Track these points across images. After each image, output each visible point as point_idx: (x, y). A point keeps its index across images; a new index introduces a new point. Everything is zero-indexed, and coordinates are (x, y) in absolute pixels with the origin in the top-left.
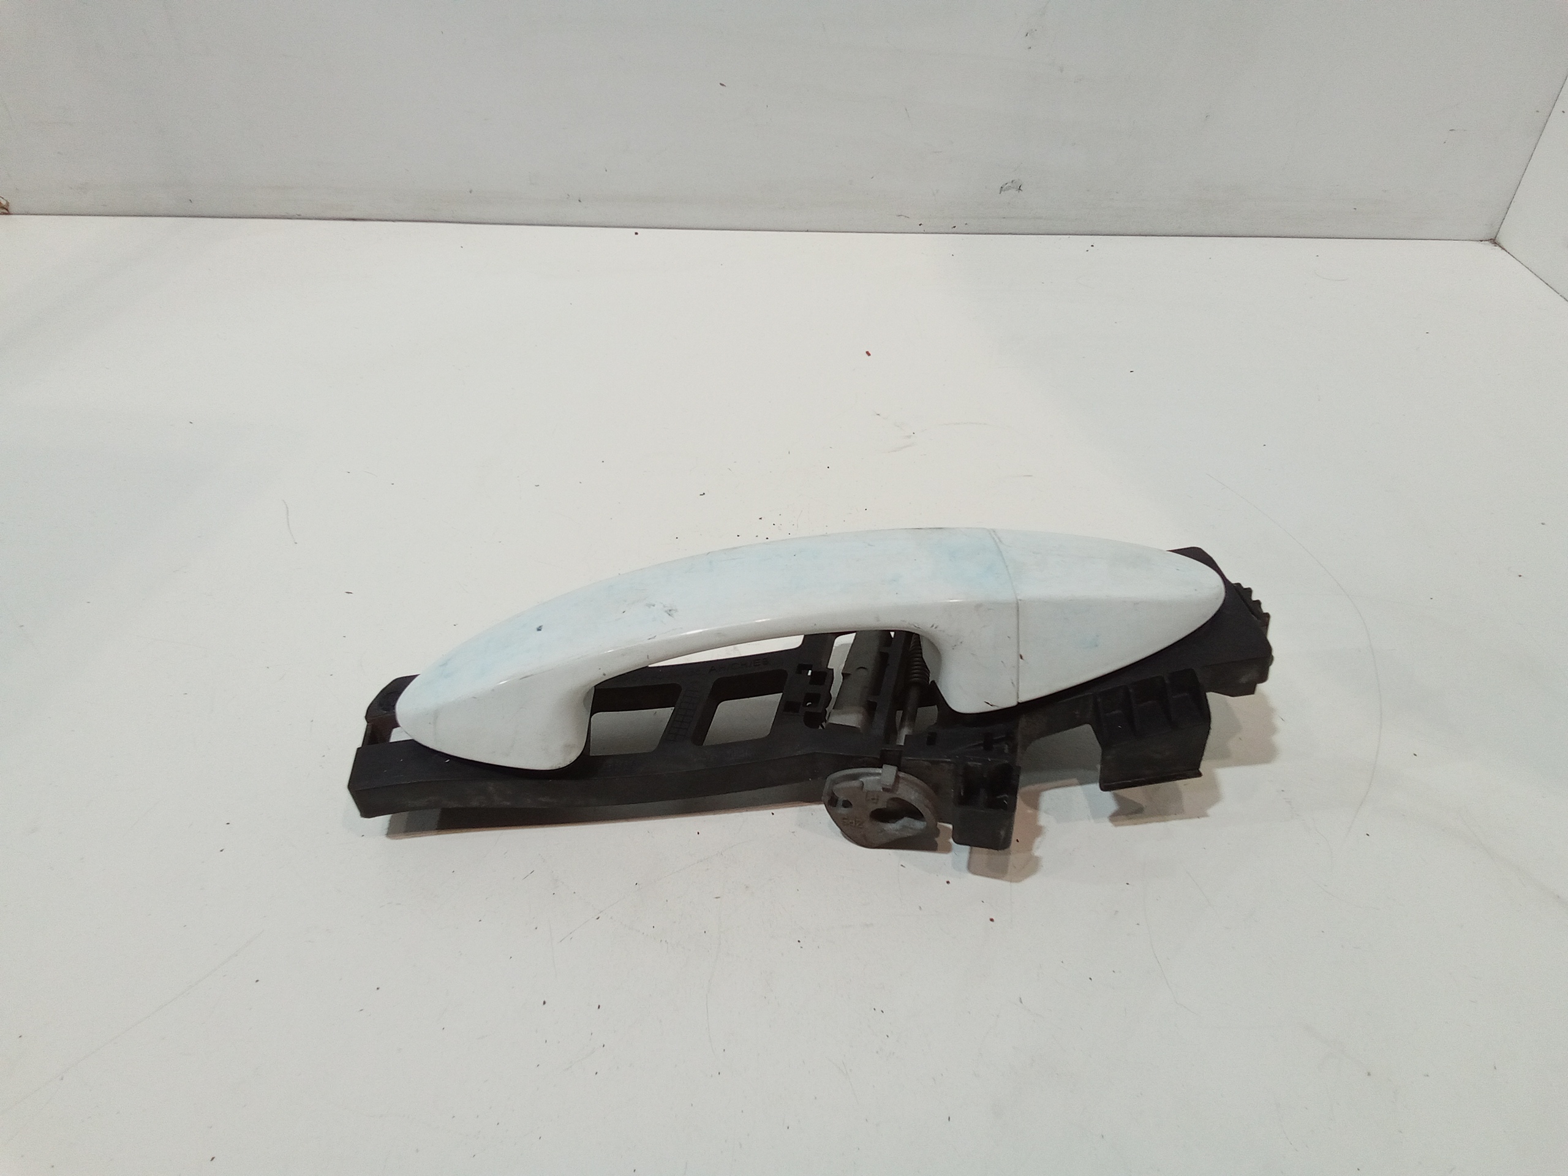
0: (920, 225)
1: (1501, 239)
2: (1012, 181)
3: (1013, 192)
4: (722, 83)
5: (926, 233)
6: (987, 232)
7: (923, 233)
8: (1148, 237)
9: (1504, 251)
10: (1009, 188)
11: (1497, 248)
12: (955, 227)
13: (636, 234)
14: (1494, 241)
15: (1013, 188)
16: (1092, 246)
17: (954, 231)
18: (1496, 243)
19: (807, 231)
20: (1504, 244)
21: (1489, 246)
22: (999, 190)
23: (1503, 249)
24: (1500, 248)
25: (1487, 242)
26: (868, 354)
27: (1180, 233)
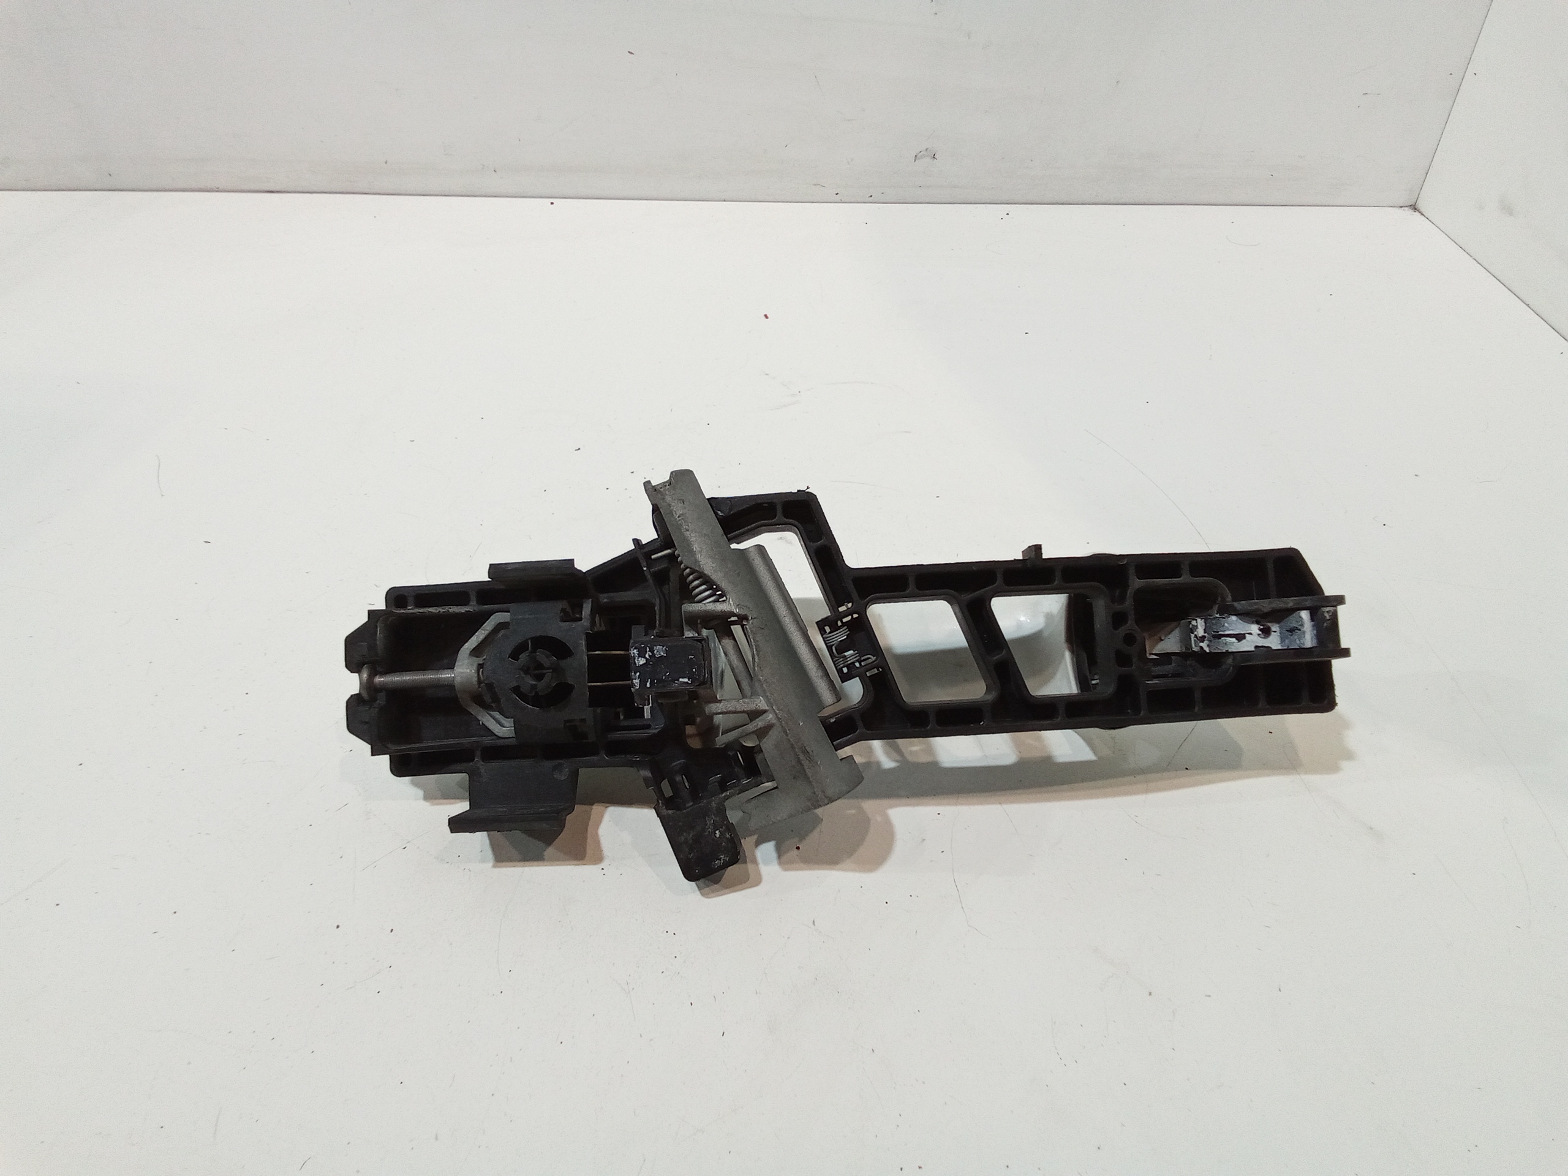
0: (837, 194)
1: (1420, 205)
2: (927, 149)
3: (927, 160)
4: (630, 51)
5: (843, 203)
6: (904, 201)
7: (840, 203)
8: (1065, 206)
9: (1423, 217)
10: (921, 157)
11: (1417, 213)
12: (871, 196)
13: (552, 203)
14: (1414, 208)
15: (928, 156)
16: (1008, 214)
17: (870, 200)
18: (1416, 209)
19: (725, 201)
20: (1422, 210)
21: (1408, 212)
22: (914, 158)
23: (1422, 214)
24: (1419, 214)
25: (1406, 208)
26: (766, 316)
27: (1097, 201)
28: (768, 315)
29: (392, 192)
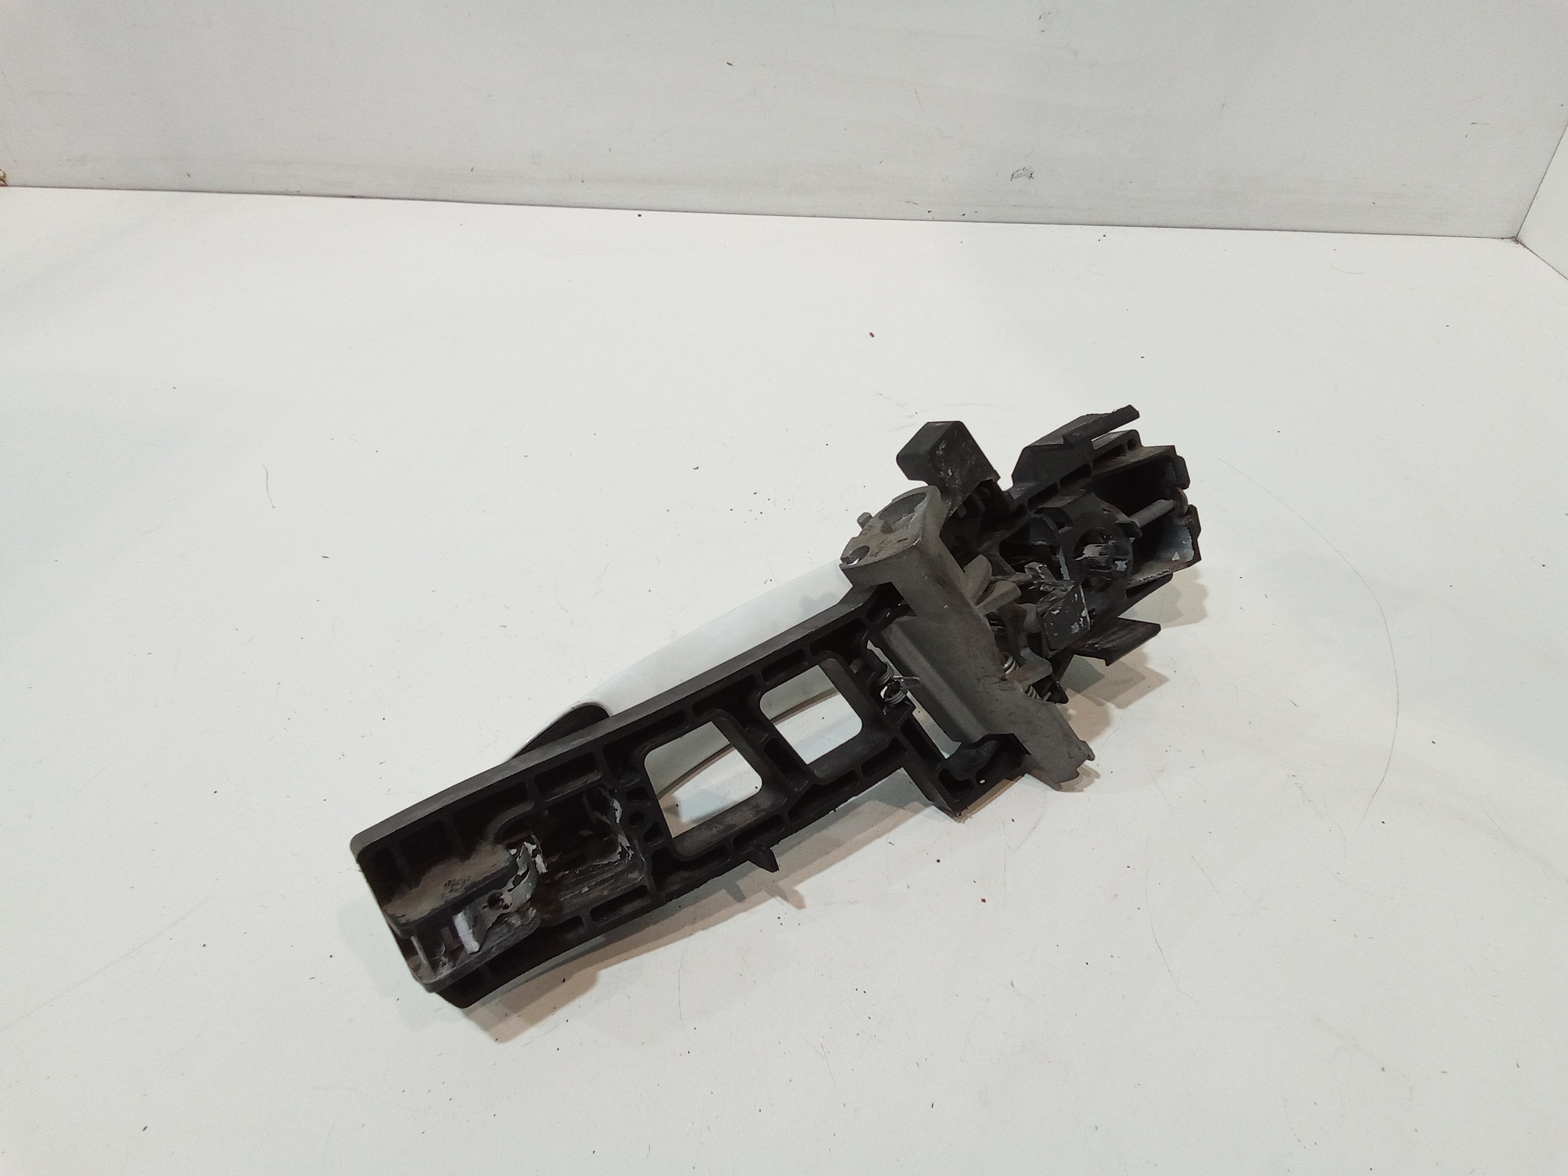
0: (929, 212)
1: (1522, 237)
2: (1024, 168)
3: (1024, 180)
4: (730, 62)
5: (935, 221)
6: (997, 220)
7: (932, 221)
8: (1161, 229)
9: (1526, 249)
10: (1018, 177)
11: (1519, 245)
12: (964, 215)
13: (640, 215)
14: (1516, 239)
15: (1024, 175)
16: (1103, 238)
17: (963, 218)
18: (1517, 241)
19: (814, 216)
20: (1524, 242)
21: (1513, 244)
22: (1010, 177)
23: (1525, 246)
24: (1522, 247)
25: (1508, 240)
26: (872, 335)
27: (1194, 225)
28: (873, 333)
29: (477, 200)
